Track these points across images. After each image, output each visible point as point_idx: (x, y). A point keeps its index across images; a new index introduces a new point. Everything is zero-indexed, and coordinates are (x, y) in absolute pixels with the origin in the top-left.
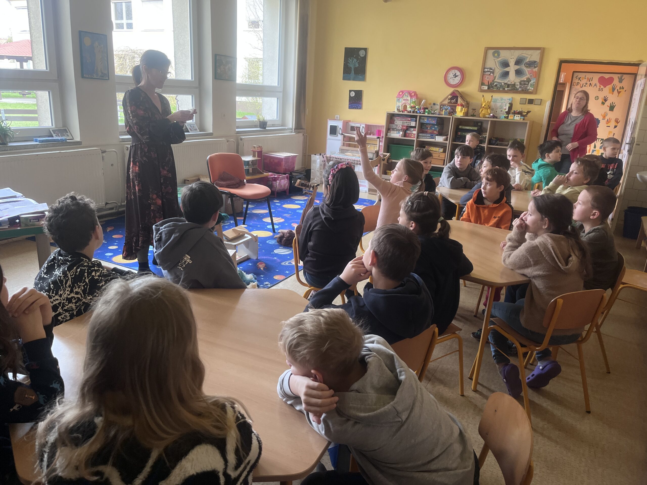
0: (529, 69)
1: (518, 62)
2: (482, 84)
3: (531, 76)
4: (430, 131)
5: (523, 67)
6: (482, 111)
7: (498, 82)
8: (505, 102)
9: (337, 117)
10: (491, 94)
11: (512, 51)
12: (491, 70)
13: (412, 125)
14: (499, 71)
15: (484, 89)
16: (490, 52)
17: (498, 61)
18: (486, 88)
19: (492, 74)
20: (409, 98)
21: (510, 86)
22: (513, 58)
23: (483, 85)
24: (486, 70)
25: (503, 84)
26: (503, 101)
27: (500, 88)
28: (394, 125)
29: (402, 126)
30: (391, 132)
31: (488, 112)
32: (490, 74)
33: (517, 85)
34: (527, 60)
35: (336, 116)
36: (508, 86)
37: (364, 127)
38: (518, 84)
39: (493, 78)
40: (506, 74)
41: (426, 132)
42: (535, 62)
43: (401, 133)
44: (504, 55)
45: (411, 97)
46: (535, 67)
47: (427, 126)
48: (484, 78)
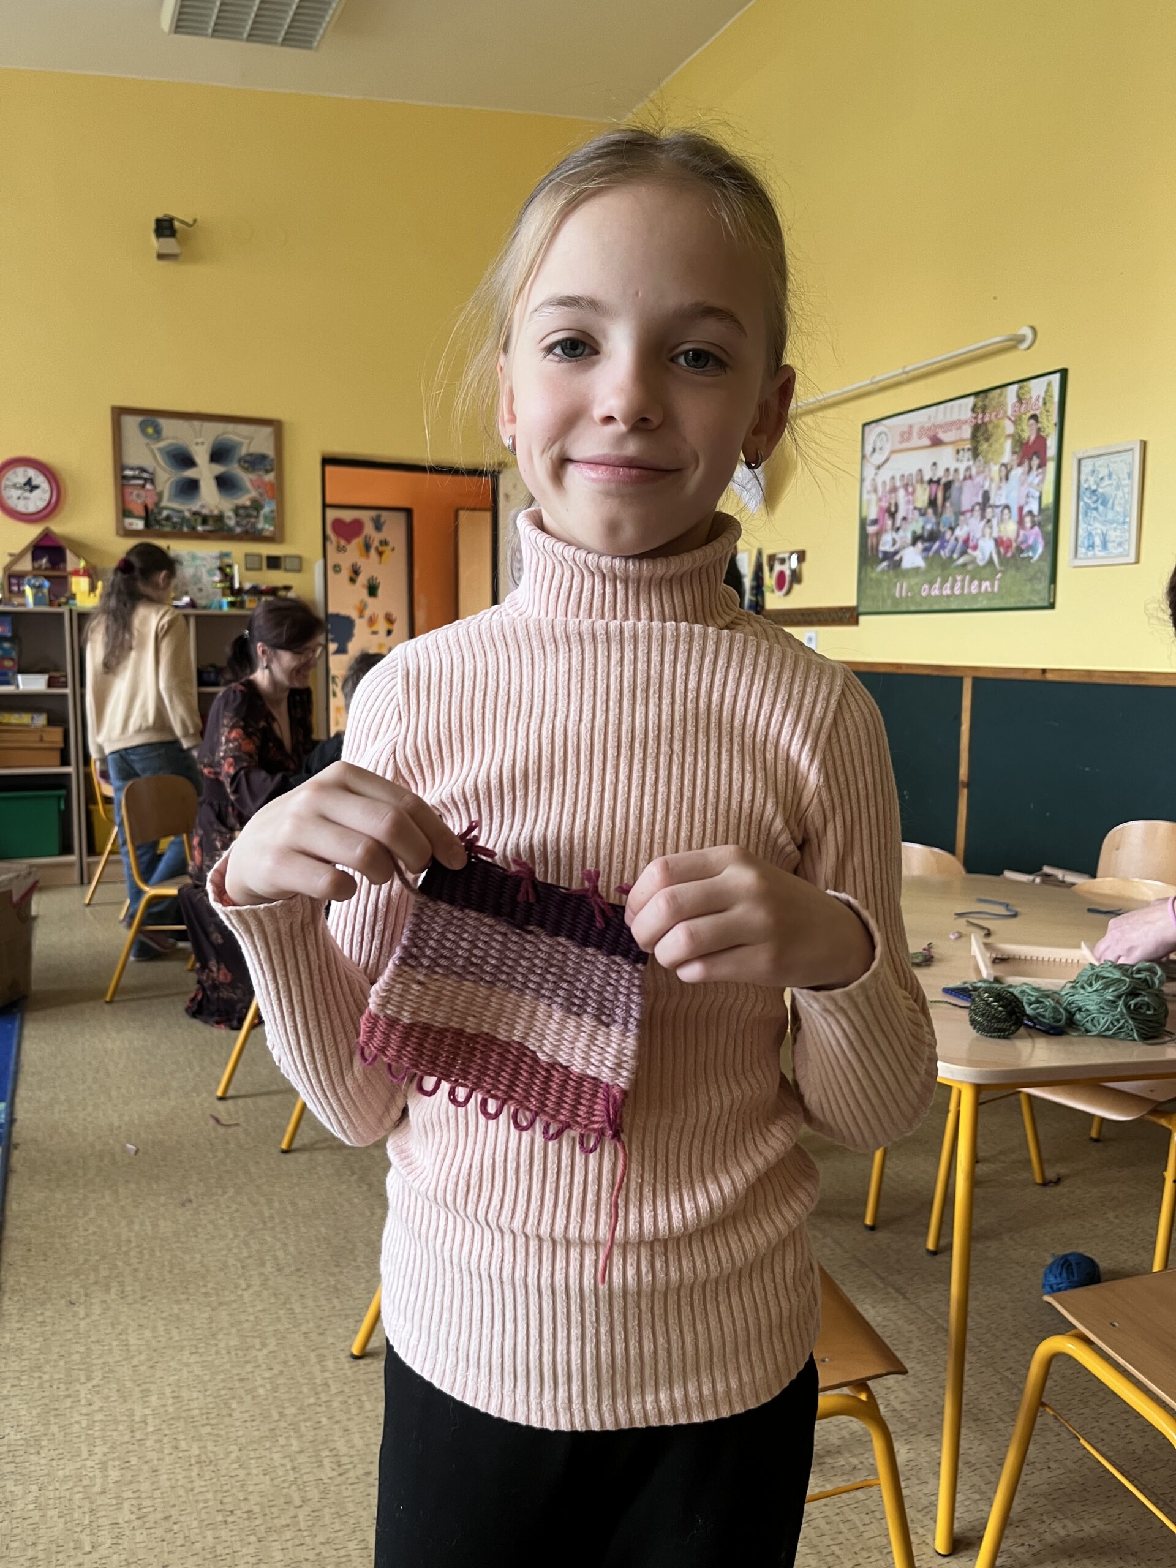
0: (253, 476)
1: (219, 454)
2: (125, 512)
3: (261, 495)
5: (235, 469)
7: (174, 510)
8: (204, 566)
11: (196, 424)
12: (145, 475)
14: (166, 478)
15: (134, 527)
16: (131, 424)
17: (160, 450)
18: (139, 525)
19: (149, 486)
21: (211, 522)
22: (203, 443)
23: (127, 517)
24: (128, 473)
25: (187, 514)
26: (198, 562)
27: (182, 525)
32: (143, 486)
33: (229, 518)
34: (244, 451)
36: (205, 520)
38: (231, 514)
39: (156, 498)
40: (190, 488)
42: (263, 457)
44: (174, 432)
46: (267, 472)
48: (128, 498)
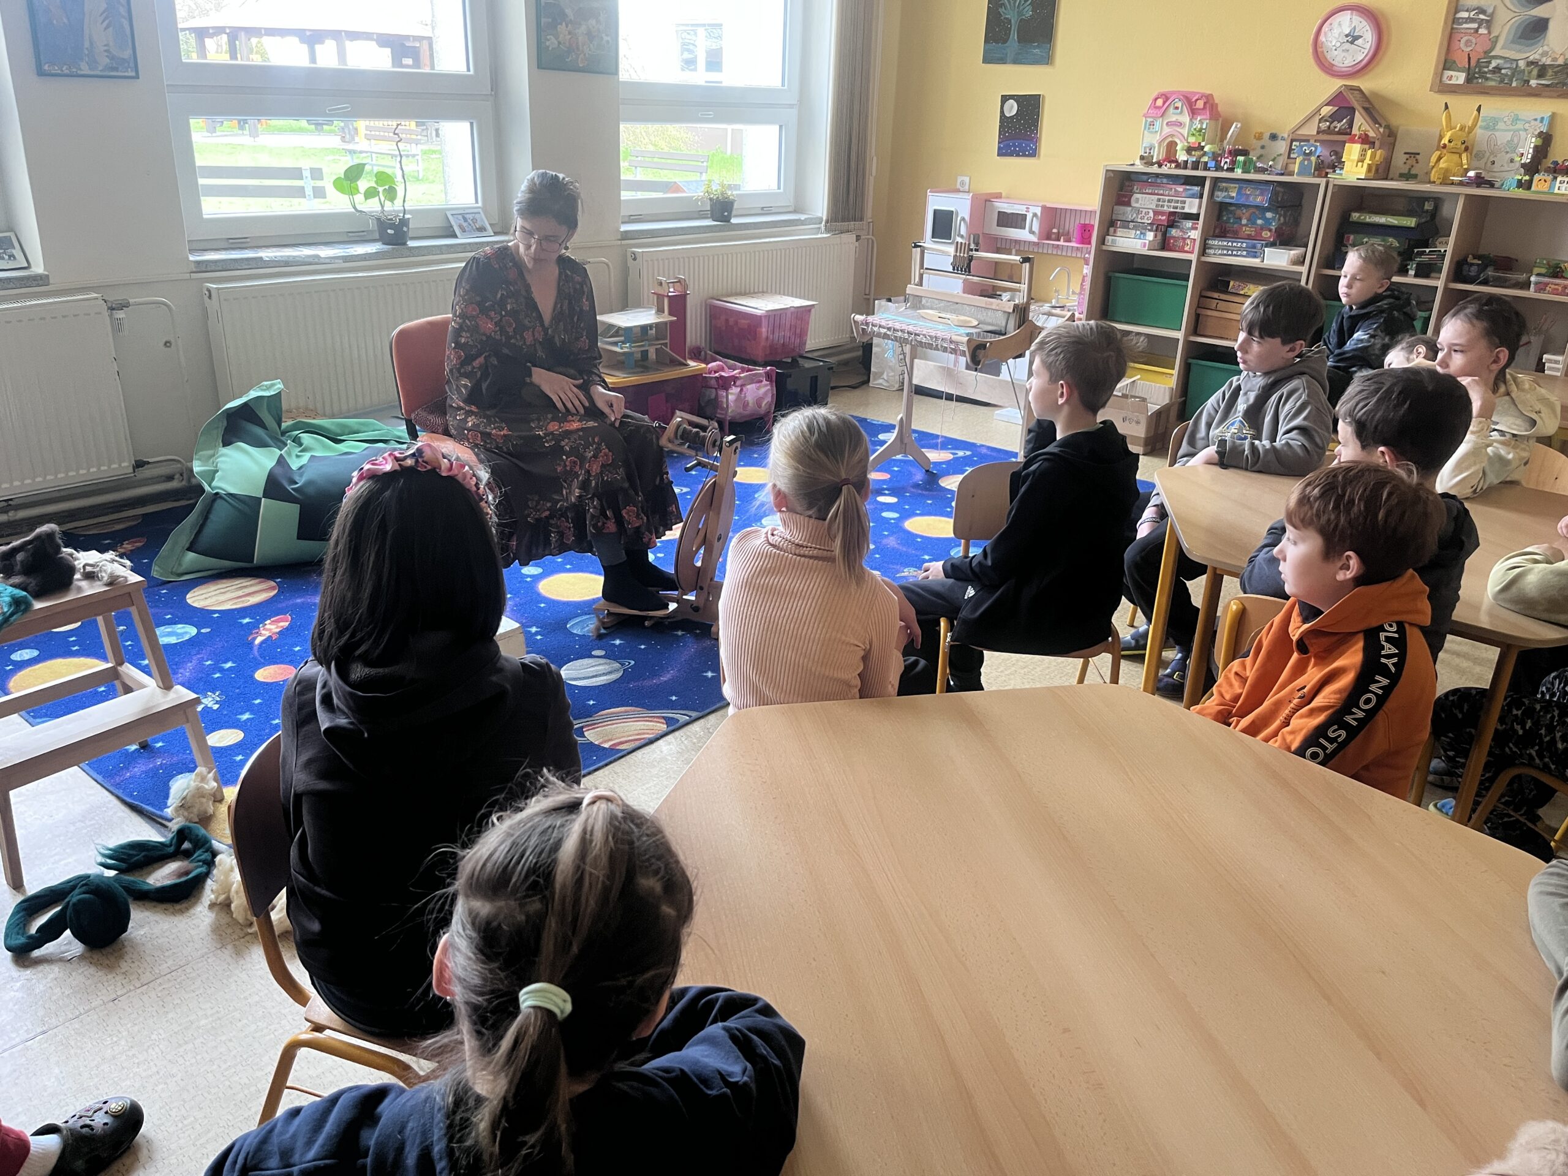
2: (1447, 64)
4: (1247, 231)
6: (1439, 158)
7: (1504, 58)
8: (1523, 130)
9: (963, 183)
10: (1474, 101)
12: (1482, 16)
13: (1186, 210)
14: (1509, 17)
15: (1452, 82)
18: (1460, 78)
19: (1482, 31)
20: (1185, 118)
21: (1550, 72)
23: (1448, 69)
24: (1465, 15)
25: (1522, 64)
26: (1519, 125)
27: (1511, 81)
28: (1130, 208)
29: (1156, 213)
30: (1119, 234)
31: (1462, 165)
32: (1477, 30)
35: (960, 179)
36: (1542, 71)
37: (1039, 214)
39: (1489, 45)
40: (1536, 30)
41: (1236, 235)
43: (1150, 236)
45: (1193, 112)
47: (1238, 212)
48: (1455, 45)
